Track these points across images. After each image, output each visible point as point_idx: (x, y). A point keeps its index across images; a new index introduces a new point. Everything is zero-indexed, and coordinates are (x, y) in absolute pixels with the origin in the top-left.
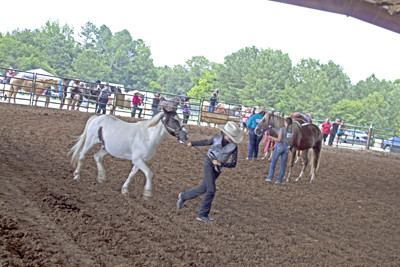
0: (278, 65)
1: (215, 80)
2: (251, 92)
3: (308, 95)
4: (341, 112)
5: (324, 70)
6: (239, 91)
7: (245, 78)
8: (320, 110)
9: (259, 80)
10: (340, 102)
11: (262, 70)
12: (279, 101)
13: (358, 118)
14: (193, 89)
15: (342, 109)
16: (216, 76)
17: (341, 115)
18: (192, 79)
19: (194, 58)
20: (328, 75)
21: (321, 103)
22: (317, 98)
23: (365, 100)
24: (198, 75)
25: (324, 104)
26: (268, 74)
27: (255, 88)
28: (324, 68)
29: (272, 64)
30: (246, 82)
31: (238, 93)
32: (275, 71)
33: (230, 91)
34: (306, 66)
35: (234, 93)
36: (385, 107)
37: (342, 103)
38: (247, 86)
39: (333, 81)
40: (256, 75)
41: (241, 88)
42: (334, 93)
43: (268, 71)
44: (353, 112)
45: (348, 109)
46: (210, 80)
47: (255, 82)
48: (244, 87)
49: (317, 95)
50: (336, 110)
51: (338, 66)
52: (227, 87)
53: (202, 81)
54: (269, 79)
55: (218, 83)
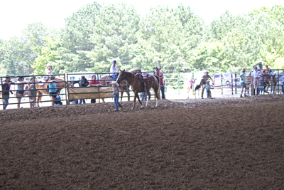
0: (125, 18)
1: (59, 46)
2: (102, 53)
3: (163, 45)
4: (201, 56)
6: (89, 54)
7: (94, 38)
8: (180, 58)
10: (199, 46)
12: (134, 56)
13: (220, 60)
14: (36, 60)
15: (202, 54)
16: (58, 41)
17: (202, 59)
18: (33, 48)
20: (181, 20)
21: (178, 52)
23: (224, 39)
24: (39, 42)
25: (183, 52)
26: (117, 30)
27: (105, 48)
28: (174, 13)
29: (118, 18)
30: (94, 42)
31: (87, 56)
32: (123, 25)
33: (78, 56)
34: (156, 13)
35: (83, 56)
36: (246, 44)
37: (202, 46)
38: (96, 47)
39: (187, 25)
40: (104, 33)
41: (89, 50)
42: (191, 37)
43: (116, 26)
44: (214, 55)
45: (210, 52)
46: (53, 46)
47: (103, 41)
48: (94, 48)
49: (173, 42)
50: (196, 55)
51: (189, 8)
52: (74, 51)
53: (45, 49)
54: (119, 34)
55: (63, 49)
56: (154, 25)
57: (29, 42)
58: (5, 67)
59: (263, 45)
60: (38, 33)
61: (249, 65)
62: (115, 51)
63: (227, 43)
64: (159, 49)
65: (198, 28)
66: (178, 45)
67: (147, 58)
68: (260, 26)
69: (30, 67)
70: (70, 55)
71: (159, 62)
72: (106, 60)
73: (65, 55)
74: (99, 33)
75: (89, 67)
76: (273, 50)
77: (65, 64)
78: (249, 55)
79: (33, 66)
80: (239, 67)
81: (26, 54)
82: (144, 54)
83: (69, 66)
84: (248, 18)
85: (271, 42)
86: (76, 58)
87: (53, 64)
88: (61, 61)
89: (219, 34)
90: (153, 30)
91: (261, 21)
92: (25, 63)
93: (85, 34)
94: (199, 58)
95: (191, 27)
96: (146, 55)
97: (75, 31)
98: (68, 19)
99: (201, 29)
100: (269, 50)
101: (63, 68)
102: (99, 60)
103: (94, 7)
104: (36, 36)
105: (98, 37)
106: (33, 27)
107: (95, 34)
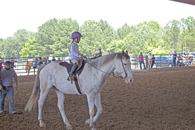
0: (71, 27)
1: (35, 42)
2: (59, 46)
3: (92, 42)
4: (113, 48)
5: (98, 26)
6: (51, 46)
7: (54, 38)
9: (62, 38)
10: (111, 42)
11: (63, 32)
15: (113, 46)
16: (34, 40)
17: (113, 49)
18: (20, 44)
19: (18, 31)
20: (102, 28)
21: (100, 45)
22: (98, 43)
23: (125, 39)
24: (23, 40)
25: (103, 45)
26: (67, 33)
27: (60, 43)
28: (98, 24)
29: (68, 27)
30: (54, 40)
31: (51, 48)
32: (70, 31)
33: (45, 48)
34: (88, 25)
35: (48, 48)
36: (137, 41)
37: (113, 42)
38: (55, 43)
39: (105, 31)
40: (59, 35)
41: (51, 44)
42: (107, 37)
43: (66, 32)
44: (120, 47)
45: (117, 45)
46: (31, 43)
47: (59, 40)
48: (54, 43)
49: (98, 40)
50: (110, 47)
51: (106, 22)
52: (43, 45)
53: (27, 44)
54: (68, 36)
55: (37, 44)
56: (87, 31)
57: (18, 40)
58: (5, 54)
59: (146, 42)
60: (23, 35)
61: (138, 53)
62: (66, 45)
63: (127, 41)
64: (90, 44)
65: (111, 33)
66: (100, 42)
67: (83, 49)
68: (144, 32)
69: (18, 53)
70: (41, 47)
71: (90, 51)
72: (61, 50)
73: (38, 47)
74: (57, 35)
75: (52, 54)
76: (151, 45)
77: (38, 52)
78: (138, 47)
79: (20, 53)
80: (133, 54)
81: (16, 46)
82: (81, 47)
83: (40, 53)
84: (137, 28)
85: (150, 40)
86: (44, 49)
87: (31, 52)
88: (36, 51)
89: (122, 36)
90: (86, 33)
91: (144, 29)
92: (16, 51)
93: (49, 36)
94: (112, 49)
95: (107, 32)
96: (83, 47)
97: (44, 34)
98: (39, 27)
99: (112, 33)
100: (149, 45)
101: (37, 54)
102: (57, 50)
103: (54, 21)
104: (22, 37)
105: (56, 37)
106: (20, 32)
107: (55, 36)
